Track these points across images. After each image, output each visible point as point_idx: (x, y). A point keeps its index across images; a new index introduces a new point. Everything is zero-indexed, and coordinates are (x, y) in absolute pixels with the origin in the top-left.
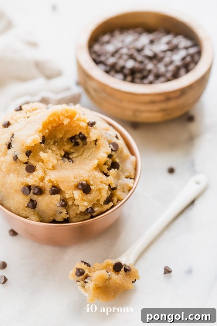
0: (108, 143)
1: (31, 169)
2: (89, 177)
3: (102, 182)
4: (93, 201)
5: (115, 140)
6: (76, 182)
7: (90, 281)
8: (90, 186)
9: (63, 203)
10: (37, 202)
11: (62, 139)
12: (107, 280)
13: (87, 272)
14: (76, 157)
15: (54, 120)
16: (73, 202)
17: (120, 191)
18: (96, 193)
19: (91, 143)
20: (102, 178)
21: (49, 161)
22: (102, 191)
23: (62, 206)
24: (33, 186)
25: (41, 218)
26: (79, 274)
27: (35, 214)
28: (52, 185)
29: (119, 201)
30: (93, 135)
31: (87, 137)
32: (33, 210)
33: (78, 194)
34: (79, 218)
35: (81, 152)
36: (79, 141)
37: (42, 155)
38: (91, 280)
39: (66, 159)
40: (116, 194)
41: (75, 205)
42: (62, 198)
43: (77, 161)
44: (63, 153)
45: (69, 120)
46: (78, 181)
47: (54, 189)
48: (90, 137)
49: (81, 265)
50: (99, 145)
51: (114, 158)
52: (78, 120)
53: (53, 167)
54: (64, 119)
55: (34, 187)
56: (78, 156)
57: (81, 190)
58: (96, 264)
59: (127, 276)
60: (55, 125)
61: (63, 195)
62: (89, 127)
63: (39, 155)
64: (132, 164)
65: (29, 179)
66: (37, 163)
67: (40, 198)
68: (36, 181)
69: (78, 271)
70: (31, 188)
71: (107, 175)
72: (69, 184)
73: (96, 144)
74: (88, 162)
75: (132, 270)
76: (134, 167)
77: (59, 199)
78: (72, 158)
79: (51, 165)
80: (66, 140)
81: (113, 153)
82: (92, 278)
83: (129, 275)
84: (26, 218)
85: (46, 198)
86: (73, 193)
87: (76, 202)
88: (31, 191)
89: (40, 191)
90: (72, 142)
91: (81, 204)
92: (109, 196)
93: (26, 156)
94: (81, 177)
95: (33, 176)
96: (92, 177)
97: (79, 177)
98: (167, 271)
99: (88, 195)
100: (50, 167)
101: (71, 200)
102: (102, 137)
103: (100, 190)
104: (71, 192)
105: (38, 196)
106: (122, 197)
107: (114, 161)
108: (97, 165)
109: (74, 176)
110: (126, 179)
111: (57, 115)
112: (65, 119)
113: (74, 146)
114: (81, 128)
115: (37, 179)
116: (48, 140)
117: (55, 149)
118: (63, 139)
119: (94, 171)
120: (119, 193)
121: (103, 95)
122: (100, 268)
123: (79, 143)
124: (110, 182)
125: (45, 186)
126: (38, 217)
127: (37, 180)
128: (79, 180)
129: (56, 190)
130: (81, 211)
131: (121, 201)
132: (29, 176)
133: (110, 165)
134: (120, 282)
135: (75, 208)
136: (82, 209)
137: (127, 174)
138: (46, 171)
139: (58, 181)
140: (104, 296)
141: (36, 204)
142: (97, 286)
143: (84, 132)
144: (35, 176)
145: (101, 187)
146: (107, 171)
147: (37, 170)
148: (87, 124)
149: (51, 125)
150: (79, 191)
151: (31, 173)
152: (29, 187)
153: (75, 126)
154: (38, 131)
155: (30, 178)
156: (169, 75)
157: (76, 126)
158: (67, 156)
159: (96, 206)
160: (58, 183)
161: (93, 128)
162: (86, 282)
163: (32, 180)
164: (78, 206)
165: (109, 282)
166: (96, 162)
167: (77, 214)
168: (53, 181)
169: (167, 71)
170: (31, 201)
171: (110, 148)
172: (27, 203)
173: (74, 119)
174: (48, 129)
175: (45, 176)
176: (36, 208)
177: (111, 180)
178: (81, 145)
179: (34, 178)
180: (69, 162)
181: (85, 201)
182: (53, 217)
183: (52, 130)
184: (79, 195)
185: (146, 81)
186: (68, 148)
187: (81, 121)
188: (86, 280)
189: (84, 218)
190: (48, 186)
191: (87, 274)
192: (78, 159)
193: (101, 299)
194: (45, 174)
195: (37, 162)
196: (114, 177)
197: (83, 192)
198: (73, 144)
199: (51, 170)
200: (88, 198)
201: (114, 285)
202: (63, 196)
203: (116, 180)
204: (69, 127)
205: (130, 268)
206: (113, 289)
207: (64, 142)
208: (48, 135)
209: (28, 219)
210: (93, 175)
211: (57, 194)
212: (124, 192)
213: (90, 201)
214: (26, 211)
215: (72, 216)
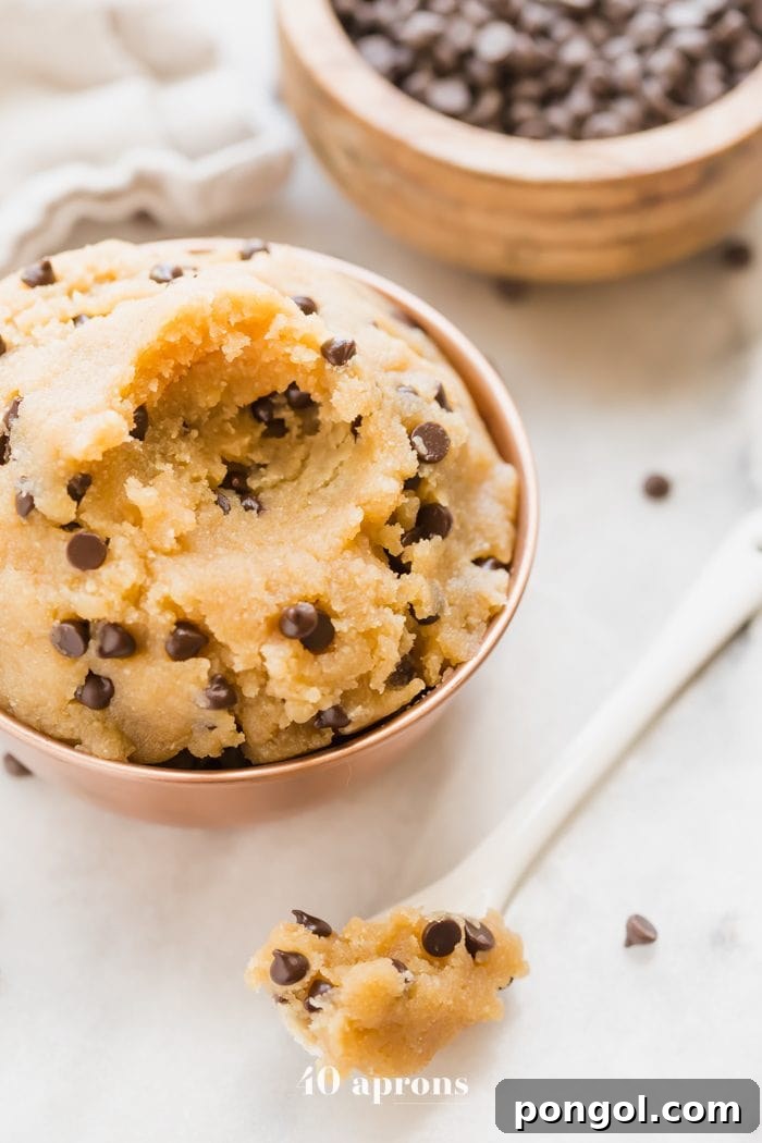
0: (404, 429)
1: (88, 553)
2: (329, 582)
3: (379, 603)
4: (342, 679)
5: (434, 414)
6: (272, 604)
7: (331, 1006)
8: (333, 621)
9: (223, 693)
10: (117, 686)
11: (216, 411)
12: (398, 999)
13: (316, 964)
14: (274, 486)
15: (184, 339)
16: (263, 686)
17: (452, 625)
18: (357, 648)
19: (335, 427)
20: (380, 582)
21: (162, 517)
22: (381, 638)
23: (218, 704)
24: (99, 621)
25: (134, 744)
26: (285, 974)
27: (106, 728)
28: (174, 619)
29: (449, 671)
30: (345, 398)
31: (320, 405)
32: (98, 713)
33: (280, 658)
34: (286, 743)
35: (298, 463)
36: (287, 414)
37: (136, 491)
38: (334, 1003)
39: (233, 499)
40: (438, 640)
41: (272, 699)
42: (216, 671)
43: (280, 503)
44: (221, 472)
45: (246, 341)
46: (281, 600)
47: (186, 636)
48: (331, 408)
49: (295, 934)
50: (370, 440)
51: (428, 489)
52: (283, 337)
53: (178, 539)
54: (224, 336)
55: (101, 626)
56: (283, 481)
57: (297, 643)
58: (354, 927)
59: (477, 969)
60: (186, 360)
61: (221, 661)
62: (328, 366)
63: (123, 489)
64: (503, 502)
65: (82, 595)
66: (117, 526)
67: (127, 672)
68: (110, 605)
69: (281, 963)
70: (92, 629)
71: (399, 566)
72: (245, 615)
73: (355, 434)
74: (324, 511)
75: (498, 944)
76: (511, 514)
77: (205, 677)
78: (260, 489)
79: (171, 533)
80: (231, 413)
81: (426, 472)
82: (339, 993)
83: (484, 964)
84: (71, 743)
85: (153, 669)
86: (260, 654)
87: (275, 689)
88: (91, 641)
89: (129, 643)
90: (259, 420)
91: (295, 695)
92: (407, 651)
93: (69, 497)
94: (295, 583)
95: (99, 584)
96: (341, 584)
97: (287, 586)
98: (639, 935)
99: (324, 658)
100: (169, 542)
101: (254, 678)
102: (380, 408)
103: (370, 636)
104: (253, 647)
105: (118, 661)
106: (460, 655)
107: (431, 502)
108: (359, 530)
109: (265, 580)
110: (477, 569)
111: (198, 324)
112: (229, 336)
113: (265, 435)
114: (292, 367)
115: (115, 598)
116: (161, 418)
117: (187, 458)
118: (223, 412)
119: (348, 554)
120: (448, 637)
121: (386, 177)
122: (371, 943)
123: (287, 425)
124: (412, 599)
125: (149, 626)
126: (119, 742)
127: (116, 602)
128: (288, 599)
129: (192, 640)
130: (293, 723)
131: (456, 668)
132: (81, 581)
133: (414, 520)
134: (451, 1002)
135: (269, 708)
136: (299, 713)
137: (481, 547)
138: (153, 560)
139: (200, 602)
140: (385, 1061)
141: (112, 691)
142: (355, 1026)
143: (307, 385)
144: (107, 583)
145: (377, 624)
146: (401, 549)
147: (116, 556)
148: (319, 356)
149: (173, 363)
150: (287, 642)
151: (91, 572)
152: (83, 627)
153: (272, 361)
154: (117, 391)
155: (85, 592)
156: (654, 90)
157: (275, 362)
158: (237, 482)
159: (354, 698)
160: (198, 611)
161: (345, 371)
162: (312, 1009)
163: (96, 598)
164: (284, 701)
165: (404, 1005)
166: (356, 517)
167: (277, 732)
168: (179, 601)
169: (647, 74)
170: (92, 678)
171: (415, 452)
172: (75, 689)
173: (267, 337)
174: (160, 376)
175: (148, 583)
176: (111, 708)
177: (417, 587)
178: (295, 431)
179: (101, 595)
180: (247, 508)
181: (311, 684)
182: (181, 740)
183: (177, 380)
184: (287, 662)
185: (559, 116)
186: (242, 449)
187: (294, 342)
188: (314, 1002)
189: (305, 744)
190: (159, 624)
191: (319, 973)
192: (281, 494)
193: (371, 1073)
194: (149, 571)
195: (116, 521)
196: (429, 576)
197: (301, 647)
198: (263, 427)
199: (170, 554)
200: (325, 670)
201: (425, 1015)
202: (222, 664)
203: (437, 583)
204: (245, 363)
205: (489, 935)
206: (423, 1034)
207: (224, 421)
208: (161, 402)
209: (79, 751)
210: (344, 576)
211: (196, 654)
212: (469, 628)
213: (329, 683)
214: (69, 716)
215: (256, 739)
